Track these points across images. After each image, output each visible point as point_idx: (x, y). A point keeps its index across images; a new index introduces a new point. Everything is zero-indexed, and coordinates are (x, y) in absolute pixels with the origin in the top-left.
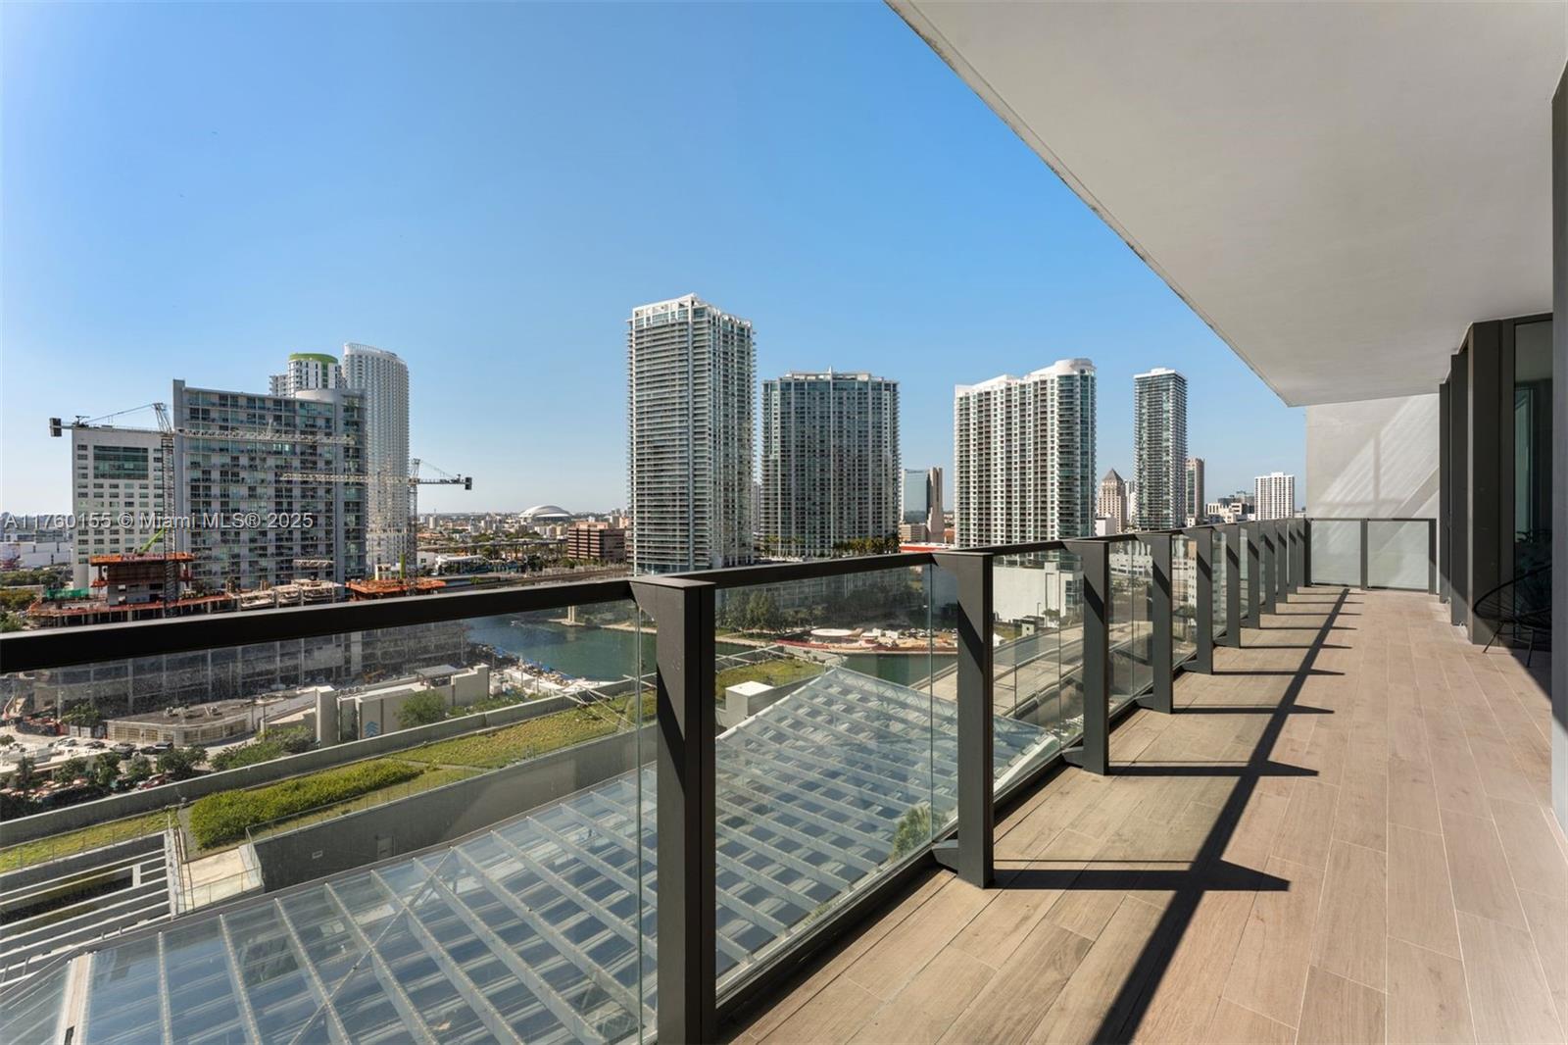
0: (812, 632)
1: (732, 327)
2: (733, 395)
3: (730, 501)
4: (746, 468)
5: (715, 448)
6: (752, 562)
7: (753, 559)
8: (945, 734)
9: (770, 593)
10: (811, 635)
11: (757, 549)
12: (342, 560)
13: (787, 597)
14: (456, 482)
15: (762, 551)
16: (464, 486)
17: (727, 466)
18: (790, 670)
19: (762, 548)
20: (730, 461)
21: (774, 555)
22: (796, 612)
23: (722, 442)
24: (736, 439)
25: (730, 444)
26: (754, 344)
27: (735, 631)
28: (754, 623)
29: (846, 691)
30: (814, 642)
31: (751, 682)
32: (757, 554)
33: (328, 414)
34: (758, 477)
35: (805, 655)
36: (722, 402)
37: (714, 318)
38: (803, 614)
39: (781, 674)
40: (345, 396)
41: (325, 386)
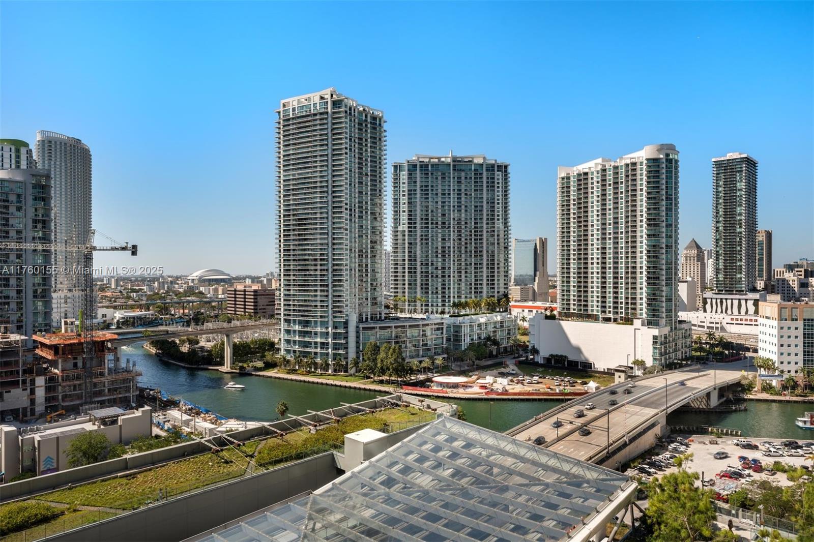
0: (434, 379)
1: (366, 116)
2: (367, 174)
3: (364, 266)
4: (378, 238)
5: (351, 220)
6: (383, 318)
7: (383, 316)
8: (539, 480)
9: (397, 345)
10: (432, 382)
11: (387, 307)
12: (31, 316)
13: (413, 348)
14: (124, 249)
15: (392, 309)
16: (131, 252)
17: (362, 236)
18: (406, 417)
19: (391, 306)
20: (364, 232)
21: (402, 311)
22: (421, 362)
23: (357, 215)
24: (369, 213)
25: (364, 217)
26: (385, 131)
27: (368, 377)
28: (383, 371)
29: (452, 439)
30: (435, 388)
31: (368, 430)
32: (387, 311)
33: (19, 191)
34: (388, 244)
35: (420, 404)
36: (357, 180)
37: (350, 109)
38: (426, 363)
39: (398, 420)
40: (33, 175)
41: (18, 167)
